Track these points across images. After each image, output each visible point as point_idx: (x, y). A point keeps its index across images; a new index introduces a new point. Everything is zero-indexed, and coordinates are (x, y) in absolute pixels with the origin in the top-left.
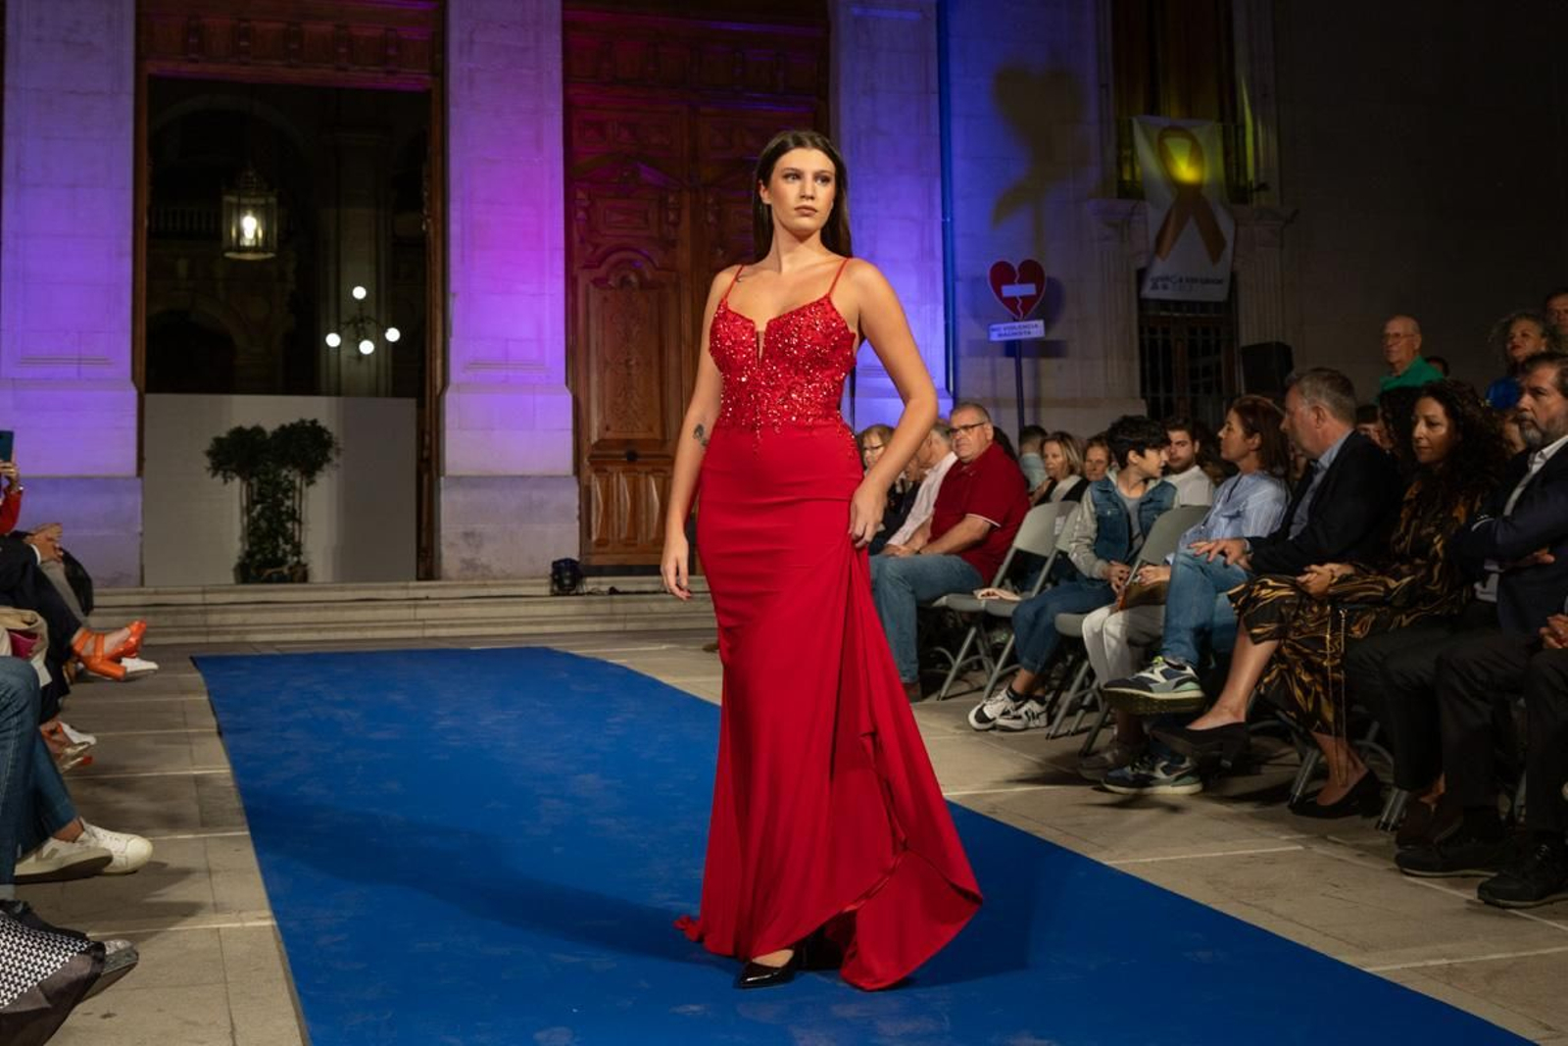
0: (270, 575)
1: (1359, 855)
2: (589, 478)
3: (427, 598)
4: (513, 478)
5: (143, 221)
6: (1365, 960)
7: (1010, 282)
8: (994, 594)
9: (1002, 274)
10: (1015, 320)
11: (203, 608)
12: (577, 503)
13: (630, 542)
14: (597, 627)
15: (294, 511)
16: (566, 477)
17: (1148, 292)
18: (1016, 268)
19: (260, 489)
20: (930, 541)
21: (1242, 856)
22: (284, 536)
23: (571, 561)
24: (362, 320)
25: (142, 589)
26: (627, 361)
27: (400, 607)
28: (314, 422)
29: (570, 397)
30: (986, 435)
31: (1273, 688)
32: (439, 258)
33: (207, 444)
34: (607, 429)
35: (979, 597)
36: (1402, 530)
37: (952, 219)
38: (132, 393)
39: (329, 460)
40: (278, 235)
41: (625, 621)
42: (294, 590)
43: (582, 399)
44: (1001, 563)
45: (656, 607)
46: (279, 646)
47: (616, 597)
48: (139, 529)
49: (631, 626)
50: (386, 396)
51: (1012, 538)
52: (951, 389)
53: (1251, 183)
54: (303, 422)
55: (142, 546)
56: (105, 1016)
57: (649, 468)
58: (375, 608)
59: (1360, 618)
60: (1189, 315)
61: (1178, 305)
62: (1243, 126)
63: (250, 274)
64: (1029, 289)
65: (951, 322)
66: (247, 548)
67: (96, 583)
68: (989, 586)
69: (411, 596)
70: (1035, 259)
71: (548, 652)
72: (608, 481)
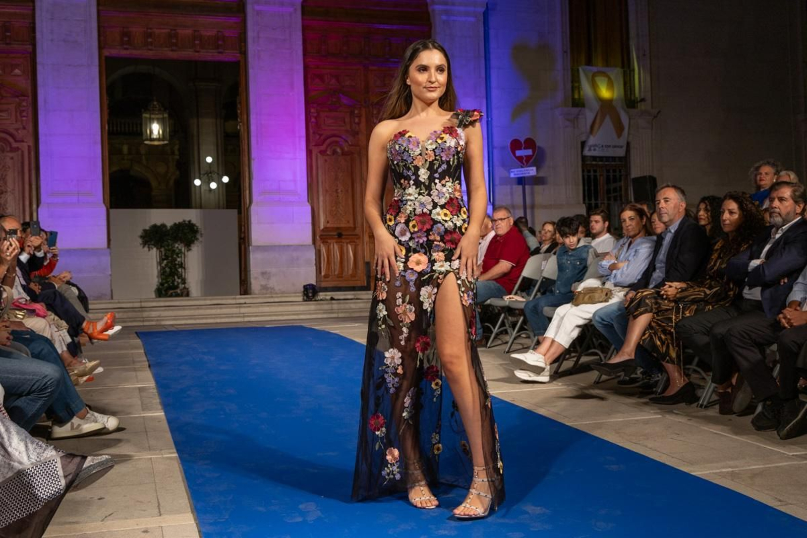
0: (172, 293)
1: (689, 420)
2: (320, 246)
3: (245, 303)
4: (284, 246)
5: (105, 128)
6: (692, 469)
7: (520, 149)
8: (513, 298)
9: (516, 145)
10: (522, 167)
11: (140, 309)
12: (314, 257)
13: (340, 276)
14: (325, 316)
15: (182, 263)
16: (309, 245)
17: (587, 153)
18: (523, 142)
19: (165, 254)
20: (482, 273)
21: (632, 420)
22: (177, 275)
23: (312, 285)
24: (210, 173)
25: (113, 301)
26: (337, 190)
27: (232, 307)
28: (190, 221)
29: (309, 208)
30: (510, 223)
31: (647, 341)
32: (246, 142)
33: (140, 233)
34: (328, 222)
35: (506, 299)
36: (712, 263)
37: (492, 119)
38: (105, 209)
39: (197, 239)
40: (170, 132)
41: (338, 313)
42: (182, 300)
43: (315, 209)
44: (516, 284)
45: (353, 306)
46: (176, 327)
47: (333, 302)
48: (110, 273)
49: (341, 315)
50: (224, 208)
51: (521, 271)
52: (492, 200)
53: (637, 98)
54: (184, 221)
55: (111, 280)
56: (100, 499)
57: (348, 241)
58: (221, 308)
59: (689, 307)
60: (606, 163)
61: (601, 158)
62: (634, 70)
63: (157, 152)
64: (529, 152)
65: (491, 168)
66: (160, 281)
67: (89, 299)
68: (510, 294)
69: (238, 302)
70: (532, 137)
71: (302, 328)
72: (328, 247)
